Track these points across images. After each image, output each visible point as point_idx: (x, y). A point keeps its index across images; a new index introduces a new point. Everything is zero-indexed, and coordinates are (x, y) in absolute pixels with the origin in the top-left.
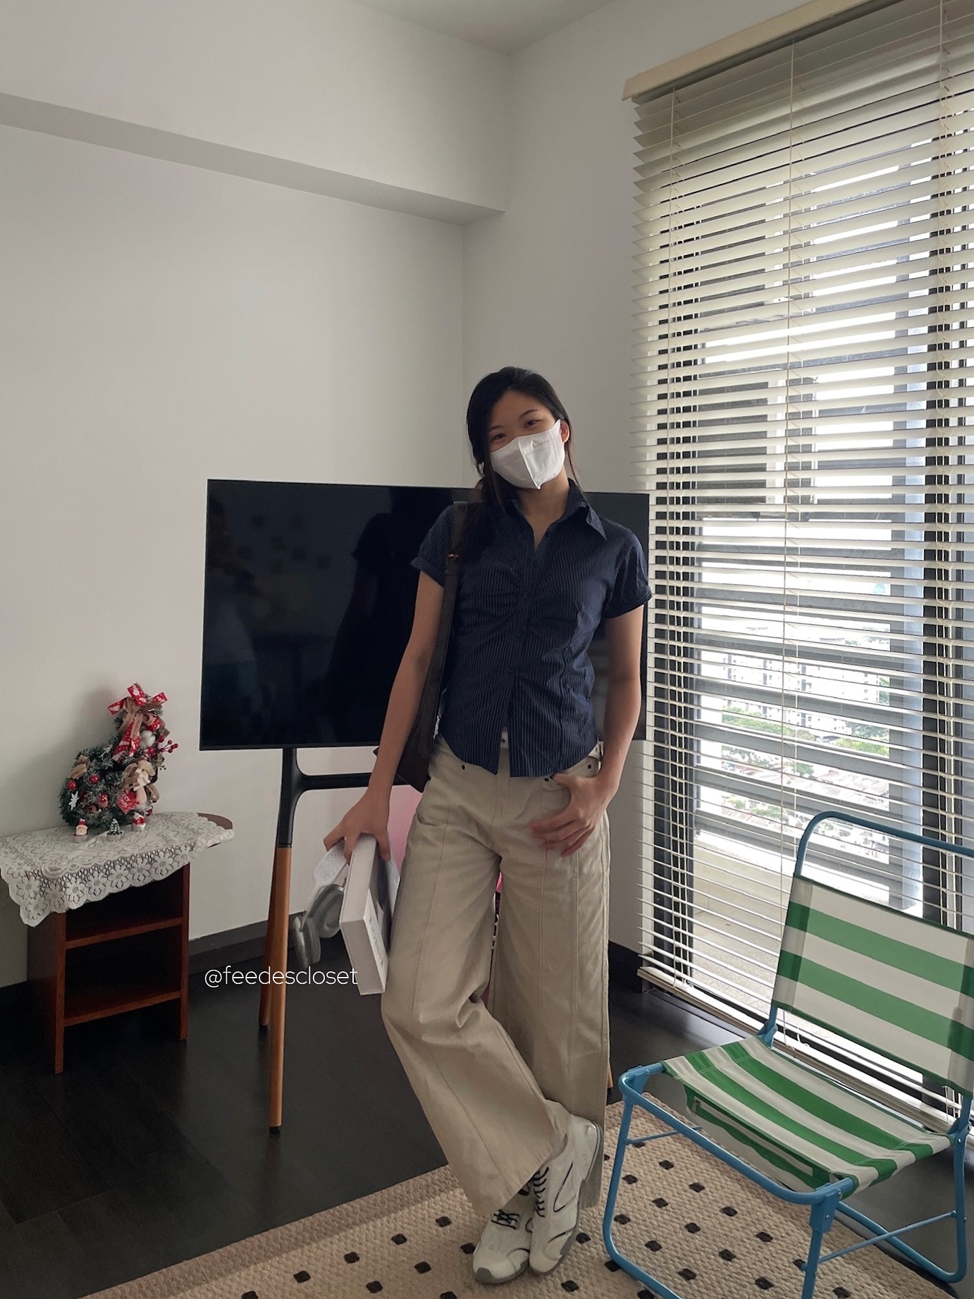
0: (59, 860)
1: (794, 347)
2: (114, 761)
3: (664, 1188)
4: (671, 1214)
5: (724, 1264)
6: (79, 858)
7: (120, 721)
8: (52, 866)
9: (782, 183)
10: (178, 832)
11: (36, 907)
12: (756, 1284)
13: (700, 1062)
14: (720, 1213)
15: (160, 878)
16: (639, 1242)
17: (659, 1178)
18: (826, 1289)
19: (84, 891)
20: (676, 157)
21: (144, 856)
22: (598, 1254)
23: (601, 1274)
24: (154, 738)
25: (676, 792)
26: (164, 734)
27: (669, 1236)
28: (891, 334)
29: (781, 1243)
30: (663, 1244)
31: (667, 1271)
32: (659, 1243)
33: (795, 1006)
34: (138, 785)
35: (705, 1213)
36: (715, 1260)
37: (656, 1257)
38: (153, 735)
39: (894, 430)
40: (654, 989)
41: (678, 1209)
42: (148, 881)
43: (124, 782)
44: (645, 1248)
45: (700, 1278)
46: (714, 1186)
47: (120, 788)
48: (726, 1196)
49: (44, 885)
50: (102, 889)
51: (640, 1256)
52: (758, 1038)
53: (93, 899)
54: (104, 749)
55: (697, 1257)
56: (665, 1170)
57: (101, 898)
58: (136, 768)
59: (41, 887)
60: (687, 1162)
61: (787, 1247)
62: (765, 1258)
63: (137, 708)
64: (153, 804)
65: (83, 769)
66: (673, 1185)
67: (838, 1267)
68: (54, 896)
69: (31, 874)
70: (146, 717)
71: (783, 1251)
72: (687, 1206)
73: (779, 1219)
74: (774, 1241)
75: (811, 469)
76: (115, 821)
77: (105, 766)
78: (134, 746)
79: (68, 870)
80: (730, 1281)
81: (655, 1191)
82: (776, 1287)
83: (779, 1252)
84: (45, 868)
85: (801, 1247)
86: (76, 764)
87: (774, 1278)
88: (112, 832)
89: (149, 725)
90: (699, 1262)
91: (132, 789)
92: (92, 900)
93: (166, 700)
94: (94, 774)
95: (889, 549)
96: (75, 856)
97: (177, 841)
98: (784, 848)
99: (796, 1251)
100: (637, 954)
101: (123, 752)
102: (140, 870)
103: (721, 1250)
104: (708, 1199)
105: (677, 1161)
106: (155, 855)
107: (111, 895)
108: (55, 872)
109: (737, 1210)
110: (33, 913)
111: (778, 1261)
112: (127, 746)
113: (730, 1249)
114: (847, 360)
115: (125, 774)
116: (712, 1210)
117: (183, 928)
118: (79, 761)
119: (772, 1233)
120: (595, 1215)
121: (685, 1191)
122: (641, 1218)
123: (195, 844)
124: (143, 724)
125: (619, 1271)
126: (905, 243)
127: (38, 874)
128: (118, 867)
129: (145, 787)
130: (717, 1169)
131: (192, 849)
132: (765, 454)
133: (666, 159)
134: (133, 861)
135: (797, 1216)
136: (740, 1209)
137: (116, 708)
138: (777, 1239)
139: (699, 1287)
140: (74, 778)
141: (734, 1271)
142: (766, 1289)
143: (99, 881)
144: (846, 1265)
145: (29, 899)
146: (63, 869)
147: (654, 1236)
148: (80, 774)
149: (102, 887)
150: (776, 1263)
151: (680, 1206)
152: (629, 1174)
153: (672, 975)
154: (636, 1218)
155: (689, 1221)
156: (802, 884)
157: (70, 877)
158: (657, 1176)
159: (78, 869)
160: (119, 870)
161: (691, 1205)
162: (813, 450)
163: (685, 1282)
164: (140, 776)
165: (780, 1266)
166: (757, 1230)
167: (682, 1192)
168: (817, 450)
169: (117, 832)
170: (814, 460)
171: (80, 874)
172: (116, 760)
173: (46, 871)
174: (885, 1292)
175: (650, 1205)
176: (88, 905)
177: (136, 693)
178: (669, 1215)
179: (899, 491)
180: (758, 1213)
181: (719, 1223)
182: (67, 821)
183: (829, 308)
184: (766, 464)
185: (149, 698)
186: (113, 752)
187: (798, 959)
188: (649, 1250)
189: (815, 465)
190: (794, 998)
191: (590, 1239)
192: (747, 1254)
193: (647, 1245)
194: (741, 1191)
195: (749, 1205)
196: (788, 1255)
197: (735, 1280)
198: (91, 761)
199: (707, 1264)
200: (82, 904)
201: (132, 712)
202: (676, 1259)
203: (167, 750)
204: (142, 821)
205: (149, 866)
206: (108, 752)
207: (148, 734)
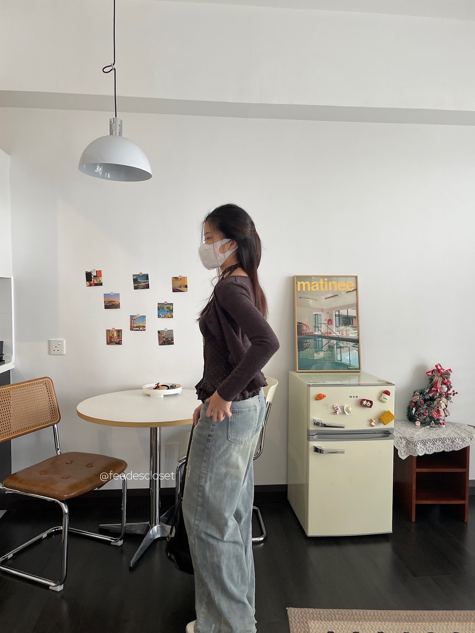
0: (412, 434)
6: (421, 435)
7: (431, 379)
8: (410, 436)
10: (462, 432)
11: (404, 452)
15: (456, 450)
19: (424, 449)
21: (449, 438)
24: (447, 388)
26: (451, 387)
34: (442, 408)
42: (451, 450)
43: (435, 406)
49: (408, 443)
53: (428, 453)
54: (426, 390)
57: (431, 453)
59: (406, 444)
63: (439, 375)
68: (412, 449)
69: (402, 438)
70: (443, 379)
76: (433, 422)
77: (426, 398)
78: (439, 391)
79: (417, 439)
84: (407, 436)
88: (432, 426)
89: (445, 382)
91: (438, 410)
93: (452, 372)
94: (421, 401)
96: (418, 434)
97: (463, 435)
101: (434, 393)
102: (448, 445)
106: (454, 439)
107: (435, 453)
108: (412, 439)
110: (403, 454)
112: (435, 390)
115: (436, 403)
117: (466, 474)
118: (415, 395)
123: (472, 437)
124: (442, 382)
127: (405, 438)
128: (438, 441)
131: (471, 439)
134: (445, 440)
137: (430, 374)
140: (413, 401)
145: (402, 448)
148: (416, 399)
149: (431, 449)
157: (418, 442)
159: (422, 439)
160: (439, 443)
164: (442, 404)
169: (434, 427)
171: (422, 441)
172: (431, 396)
173: (408, 438)
176: (425, 455)
177: (439, 368)
182: (409, 419)
185: (445, 371)
186: (429, 392)
198: (421, 395)
200: (423, 454)
201: (437, 376)
203: (452, 394)
204: (443, 424)
205: (451, 444)
206: (427, 392)
207: (444, 386)
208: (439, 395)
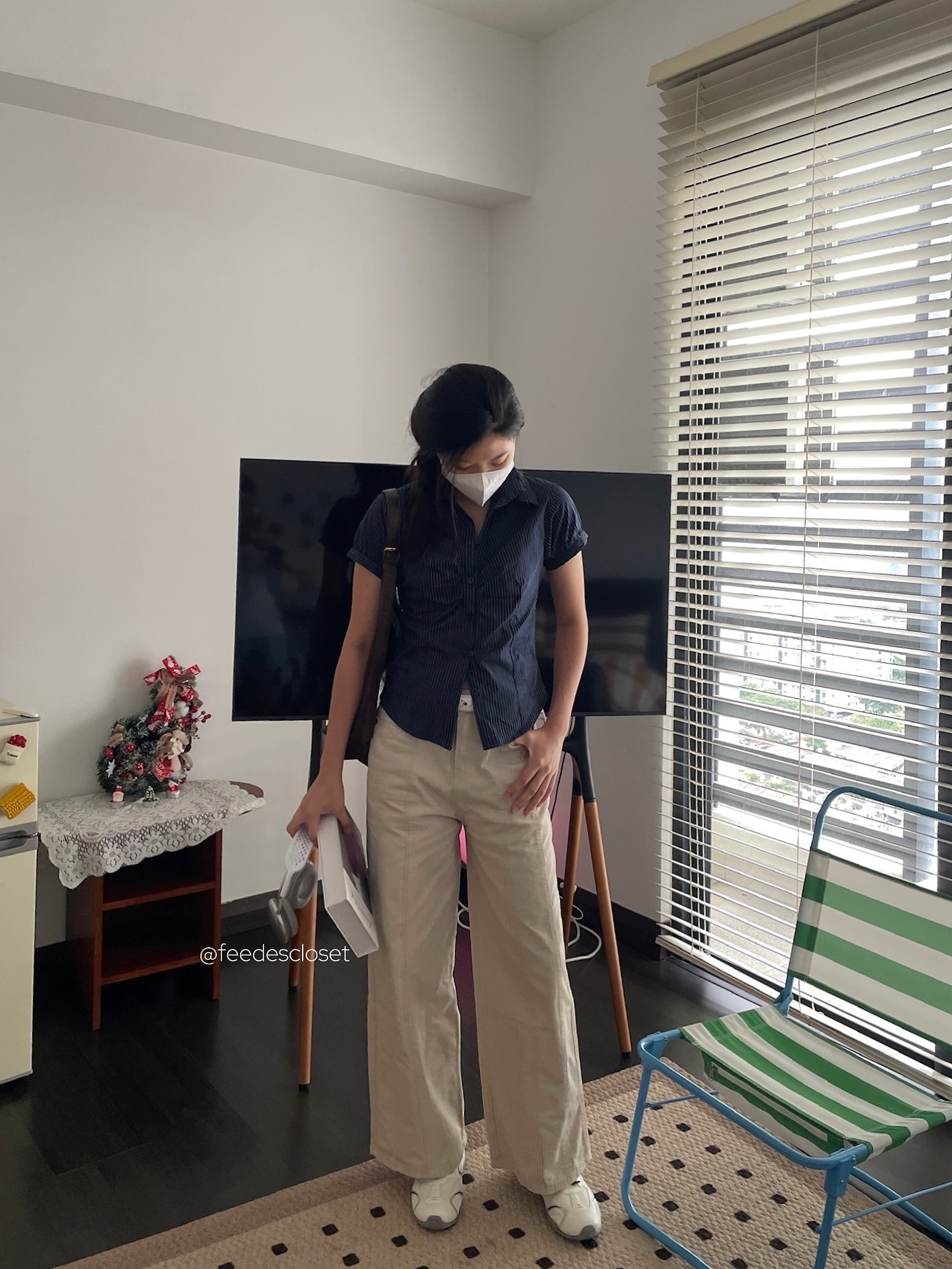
0: (96, 826)
1: (816, 331)
2: (149, 731)
3: (681, 1150)
4: (688, 1175)
5: (740, 1225)
6: (116, 823)
7: (155, 692)
8: (92, 831)
9: (805, 168)
10: (211, 800)
11: (75, 870)
12: (771, 1245)
13: (718, 1030)
14: (736, 1176)
15: (194, 844)
16: (656, 1202)
17: (676, 1140)
18: (839, 1251)
19: (121, 856)
20: (700, 142)
21: (178, 822)
22: (616, 1213)
23: (618, 1232)
24: (188, 708)
25: (695, 766)
26: (198, 705)
27: (686, 1197)
28: (911, 318)
29: (795, 1205)
30: (679, 1204)
31: (683, 1231)
32: (676, 1203)
33: (811, 976)
34: (173, 754)
35: (721, 1175)
36: (730, 1221)
37: (673, 1217)
38: (187, 705)
39: (913, 413)
40: (672, 956)
41: (696, 1171)
42: (182, 846)
43: (160, 750)
44: (662, 1207)
45: (716, 1237)
46: (730, 1149)
47: (155, 757)
48: (742, 1159)
49: (82, 849)
50: (138, 853)
51: (658, 1215)
52: (775, 1006)
53: (130, 862)
54: (140, 718)
55: (714, 1217)
56: (682, 1132)
57: (137, 862)
58: (170, 738)
59: (79, 851)
60: (704, 1125)
61: (801, 1209)
62: (780, 1220)
63: (171, 680)
64: (187, 772)
65: (120, 738)
66: (690, 1148)
67: (852, 1229)
68: (92, 859)
69: (69, 839)
70: (180, 689)
71: (798, 1213)
72: (704, 1168)
73: (793, 1182)
74: (789, 1203)
75: (830, 451)
76: (151, 788)
77: (140, 735)
78: (168, 716)
79: (105, 835)
80: (746, 1242)
81: (672, 1152)
82: (790, 1248)
83: (794, 1214)
84: (83, 833)
85: (815, 1210)
86: (113, 733)
87: (789, 1240)
88: (148, 799)
89: (183, 696)
90: (715, 1223)
91: (167, 758)
92: (128, 864)
93: (200, 671)
94: (130, 743)
95: (907, 530)
96: (112, 821)
97: (211, 809)
98: (800, 821)
99: (810, 1213)
100: (656, 922)
101: (159, 721)
102: (174, 836)
103: (736, 1212)
104: (725, 1162)
105: (694, 1124)
106: (189, 822)
107: (146, 860)
108: (93, 837)
109: (753, 1173)
110: (72, 875)
111: (792, 1223)
112: (162, 715)
113: (745, 1211)
114: (868, 343)
115: (160, 743)
116: (728, 1173)
117: (216, 892)
118: (116, 730)
119: (786, 1195)
120: (614, 1176)
121: (702, 1153)
122: (658, 1179)
123: (227, 811)
124: (177, 695)
125: (637, 1230)
126: (927, 228)
127: (76, 839)
128: (153, 832)
129: (179, 756)
130: (733, 1132)
131: (224, 817)
132: (785, 435)
133: (691, 145)
134: (168, 827)
135: (811, 1179)
136: (754, 1172)
137: (152, 679)
138: (792, 1202)
139: (714, 1247)
140: (111, 746)
141: (748, 1231)
142: (781, 1249)
143: (134, 846)
144: (859, 1228)
145: (68, 862)
146: (100, 834)
147: (671, 1196)
148: (117, 742)
150: (790, 1225)
151: (697, 1168)
152: (646, 1135)
153: (690, 943)
154: (654, 1179)
155: (705, 1182)
156: (819, 857)
157: (107, 841)
158: (674, 1137)
159: (115, 834)
160: (155, 835)
161: (707, 1167)
162: (833, 433)
163: (701, 1242)
164: (174, 745)
165: (795, 1227)
166: (772, 1193)
167: (699, 1154)
168: (836, 433)
169: (152, 799)
170: (834, 442)
171: (117, 839)
172: (152, 729)
173: (84, 836)
174: (897, 1254)
175: (667, 1166)
176: (124, 869)
177: (171, 665)
178: (685, 1177)
179: (917, 473)
180: (773, 1176)
181: (735, 1185)
182: (104, 788)
183: (851, 292)
184: (786, 446)
185: (183, 670)
186: (148, 722)
187: (814, 931)
188: (666, 1209)
189: (834, 447)
190: (809, 968)
191: (609, 1199)
192: (762, 1216)
193: (664, 1205)
194: (756, 1154)
195: (765, 1168)
196: (802, 1217)
197: (751, 1240)
198: (128, 730)
199: (723, 1225)
200: (119, 868)
201: (167, 684)
202: (693, 1220)
203: (201, 720)
204: (176, 788)
205: (183, 832)
206: (143, 721)
207: (182, 705)
208: (169, 726)
